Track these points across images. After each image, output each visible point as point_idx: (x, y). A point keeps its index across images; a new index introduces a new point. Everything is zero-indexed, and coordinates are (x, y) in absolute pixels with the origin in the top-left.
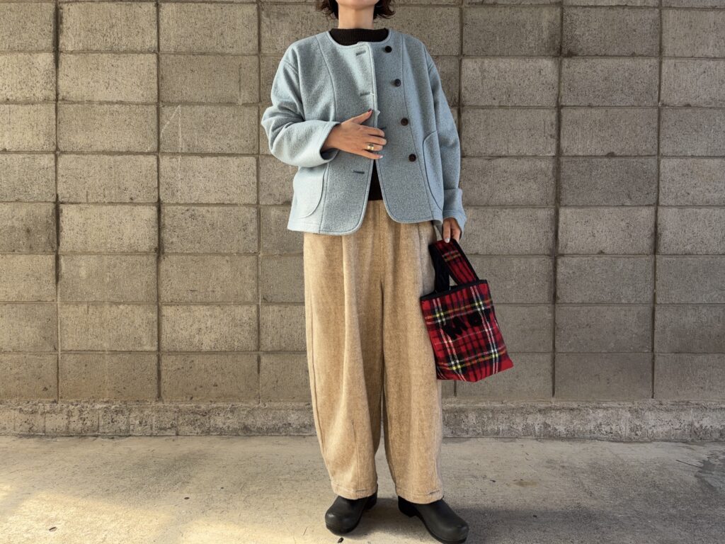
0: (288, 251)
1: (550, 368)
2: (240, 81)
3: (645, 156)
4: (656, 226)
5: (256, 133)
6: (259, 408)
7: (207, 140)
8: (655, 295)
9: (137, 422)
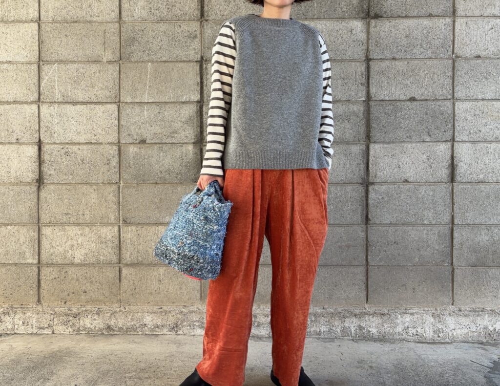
0: (144, 181)
1: (364, 279)
2: (104, 43)
3: (442, 100)
4: (452, 158)
5: (118, 85)
6: (120, 311)
7: (78, 92)
8: (453, 216)
9: (21, 323)
